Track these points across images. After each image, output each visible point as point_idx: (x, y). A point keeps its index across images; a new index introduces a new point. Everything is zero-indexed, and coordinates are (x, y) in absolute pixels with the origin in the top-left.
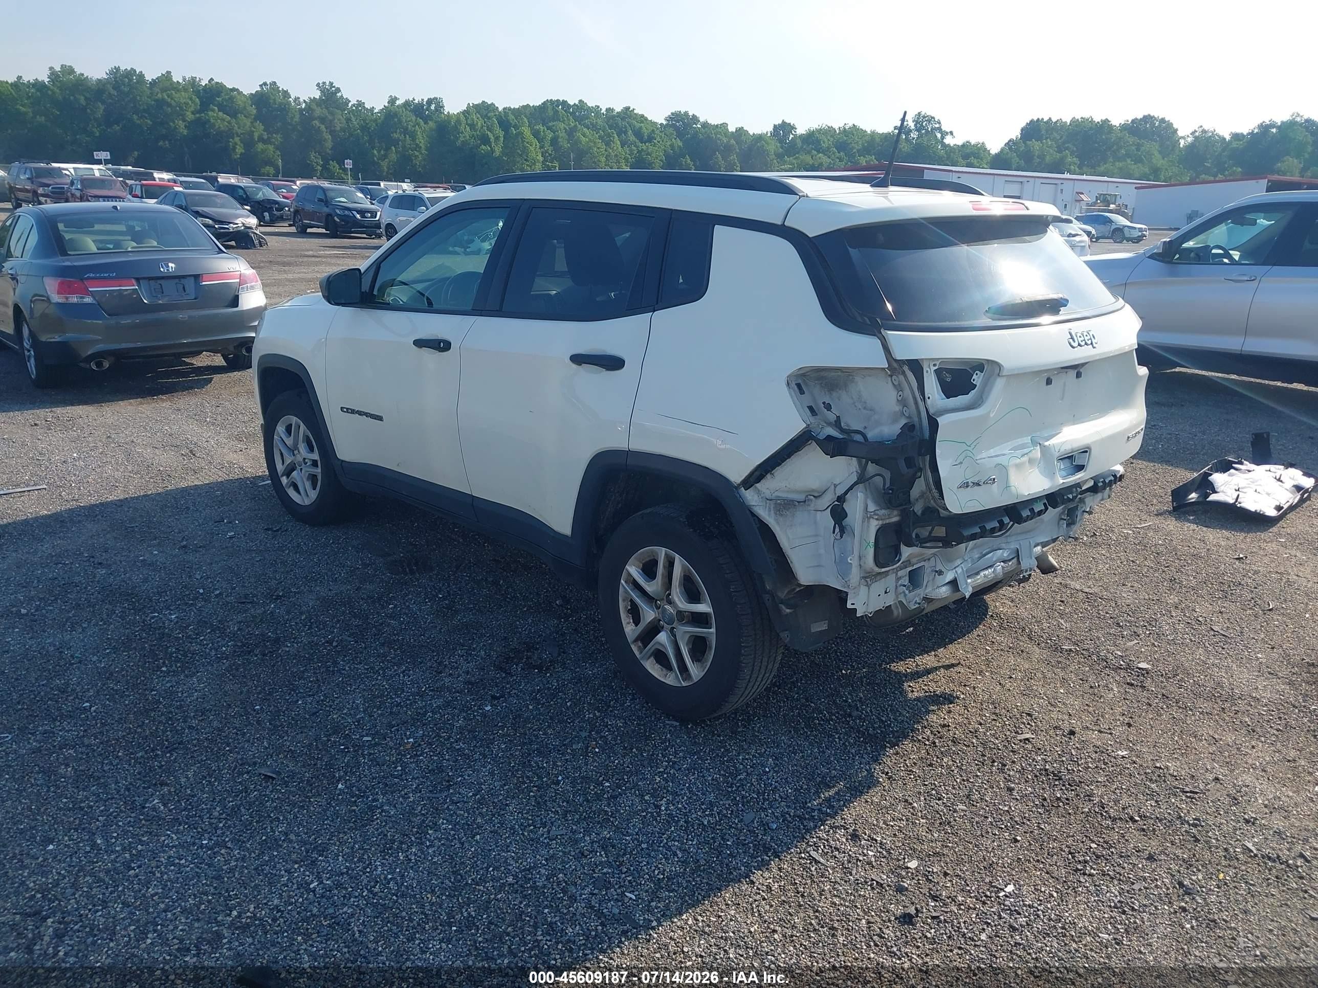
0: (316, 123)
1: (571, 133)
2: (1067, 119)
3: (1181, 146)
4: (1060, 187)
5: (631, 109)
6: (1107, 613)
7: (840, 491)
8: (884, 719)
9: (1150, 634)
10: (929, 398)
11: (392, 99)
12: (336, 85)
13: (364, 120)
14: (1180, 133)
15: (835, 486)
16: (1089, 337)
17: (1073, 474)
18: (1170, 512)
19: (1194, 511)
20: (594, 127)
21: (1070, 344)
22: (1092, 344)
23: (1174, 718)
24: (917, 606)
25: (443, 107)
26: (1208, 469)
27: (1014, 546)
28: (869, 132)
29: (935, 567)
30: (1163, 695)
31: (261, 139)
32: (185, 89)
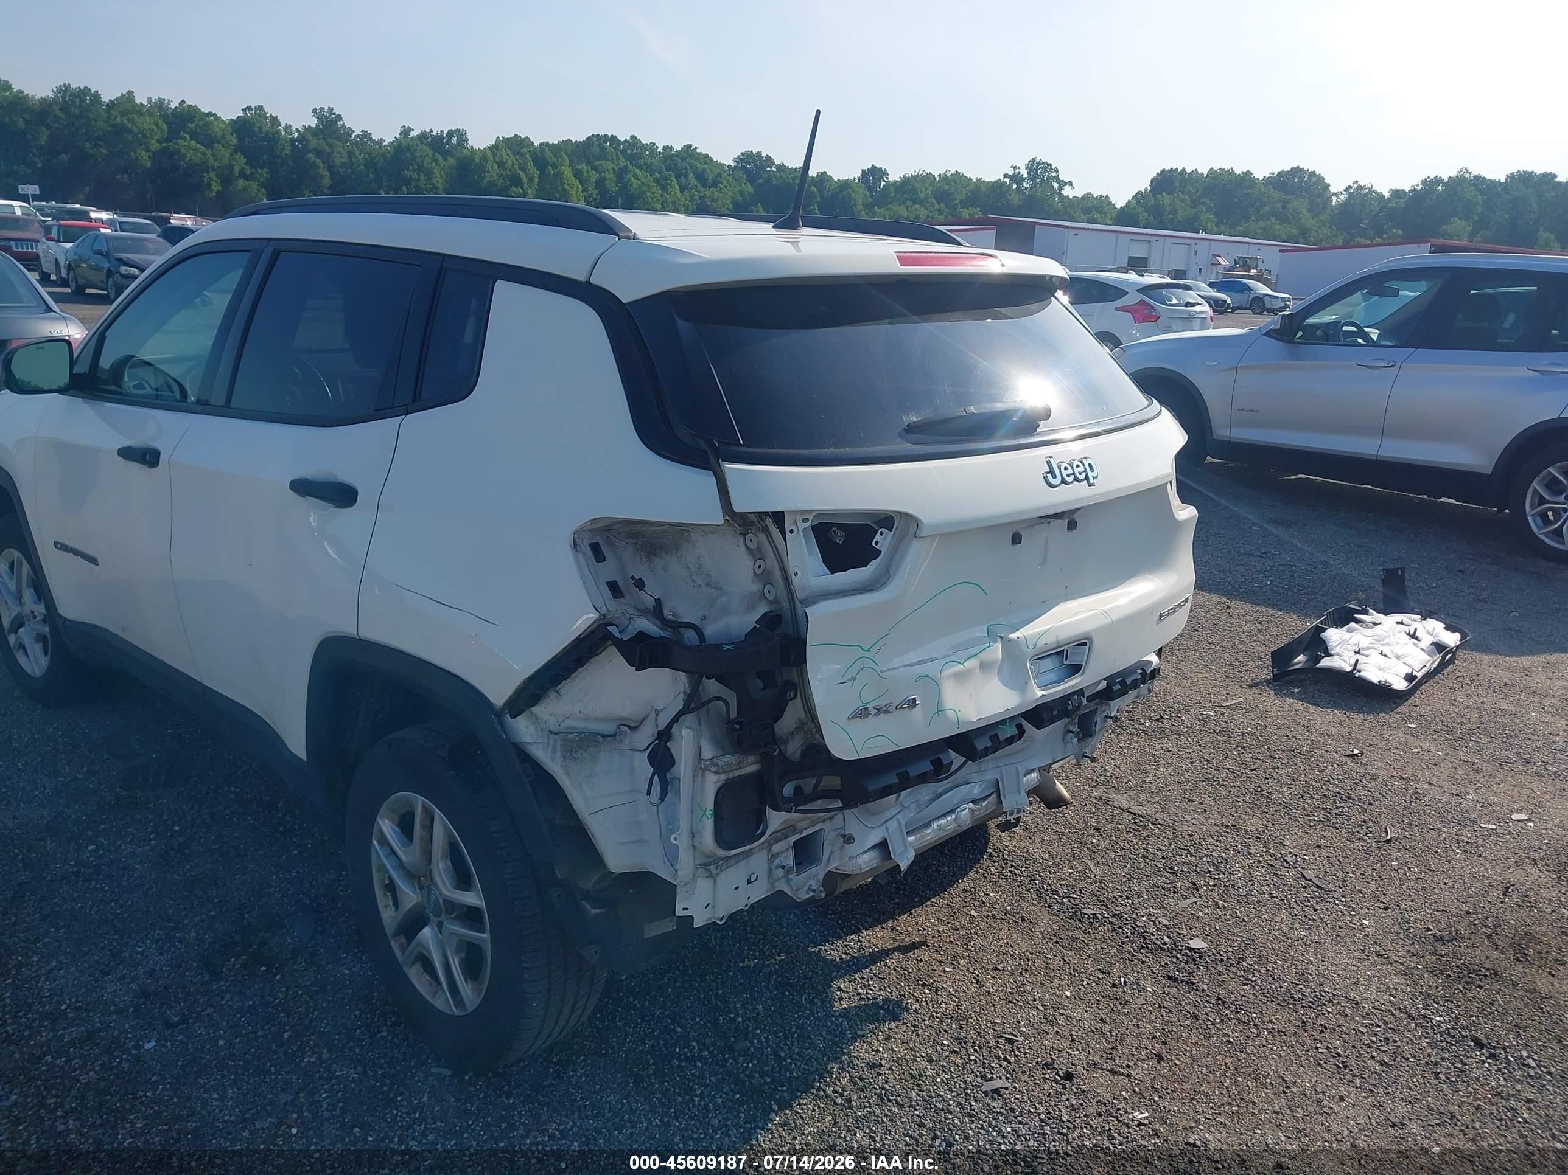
0: (311, 156)
1: (620, 174)
2: (1204, 170)
3: (1333, 203)
4: (1194, 248)
5: (693, 147)
6: (1159, 849)
7: (663, 721)
8: (783, 1054)
9: (1215, 885)
10: (796, 574)
11: (405, 130)
12: (337, 111)
13: (370, 154)
14: (1333, 189)
15: (657, 712)
16: (1081, 469)
17: (1061, 680)
18: (1268, 682)
19: (1301, 681)
20: (648, 168)
21: (1046, 479)
22: (1087, 478)
23: (1229, 1042)
24: (812, 894)
25: (467, 140)
26: (1321, 622)
27: (990, 776)
28: (974, 180)
29: (844, 828)
30: (1219, 999)
31: (243, 175)
32: (150, 113)
